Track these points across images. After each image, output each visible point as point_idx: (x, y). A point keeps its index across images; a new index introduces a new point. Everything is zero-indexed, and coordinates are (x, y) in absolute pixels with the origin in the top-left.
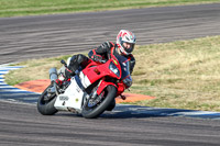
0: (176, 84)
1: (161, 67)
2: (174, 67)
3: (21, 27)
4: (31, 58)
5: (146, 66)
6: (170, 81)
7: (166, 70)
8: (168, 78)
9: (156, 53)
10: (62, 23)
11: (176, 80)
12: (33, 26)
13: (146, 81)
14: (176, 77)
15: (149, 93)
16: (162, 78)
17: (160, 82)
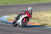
0: (46, 21)
1: (43, 17)
2: (46, 17)
3: (10, 7)
4: (13, 14)
5: (39, 16)
6: (45, 20)
7: (44, 17)
8: (45, 19)
9: (42, 13)
10: (20, 6)
11: (46, 20)
12: (13, 7)
13: (39, 20)
14: (46, 19)
15: (40, 23)
16: (43, 19)
17: (43, 20)
